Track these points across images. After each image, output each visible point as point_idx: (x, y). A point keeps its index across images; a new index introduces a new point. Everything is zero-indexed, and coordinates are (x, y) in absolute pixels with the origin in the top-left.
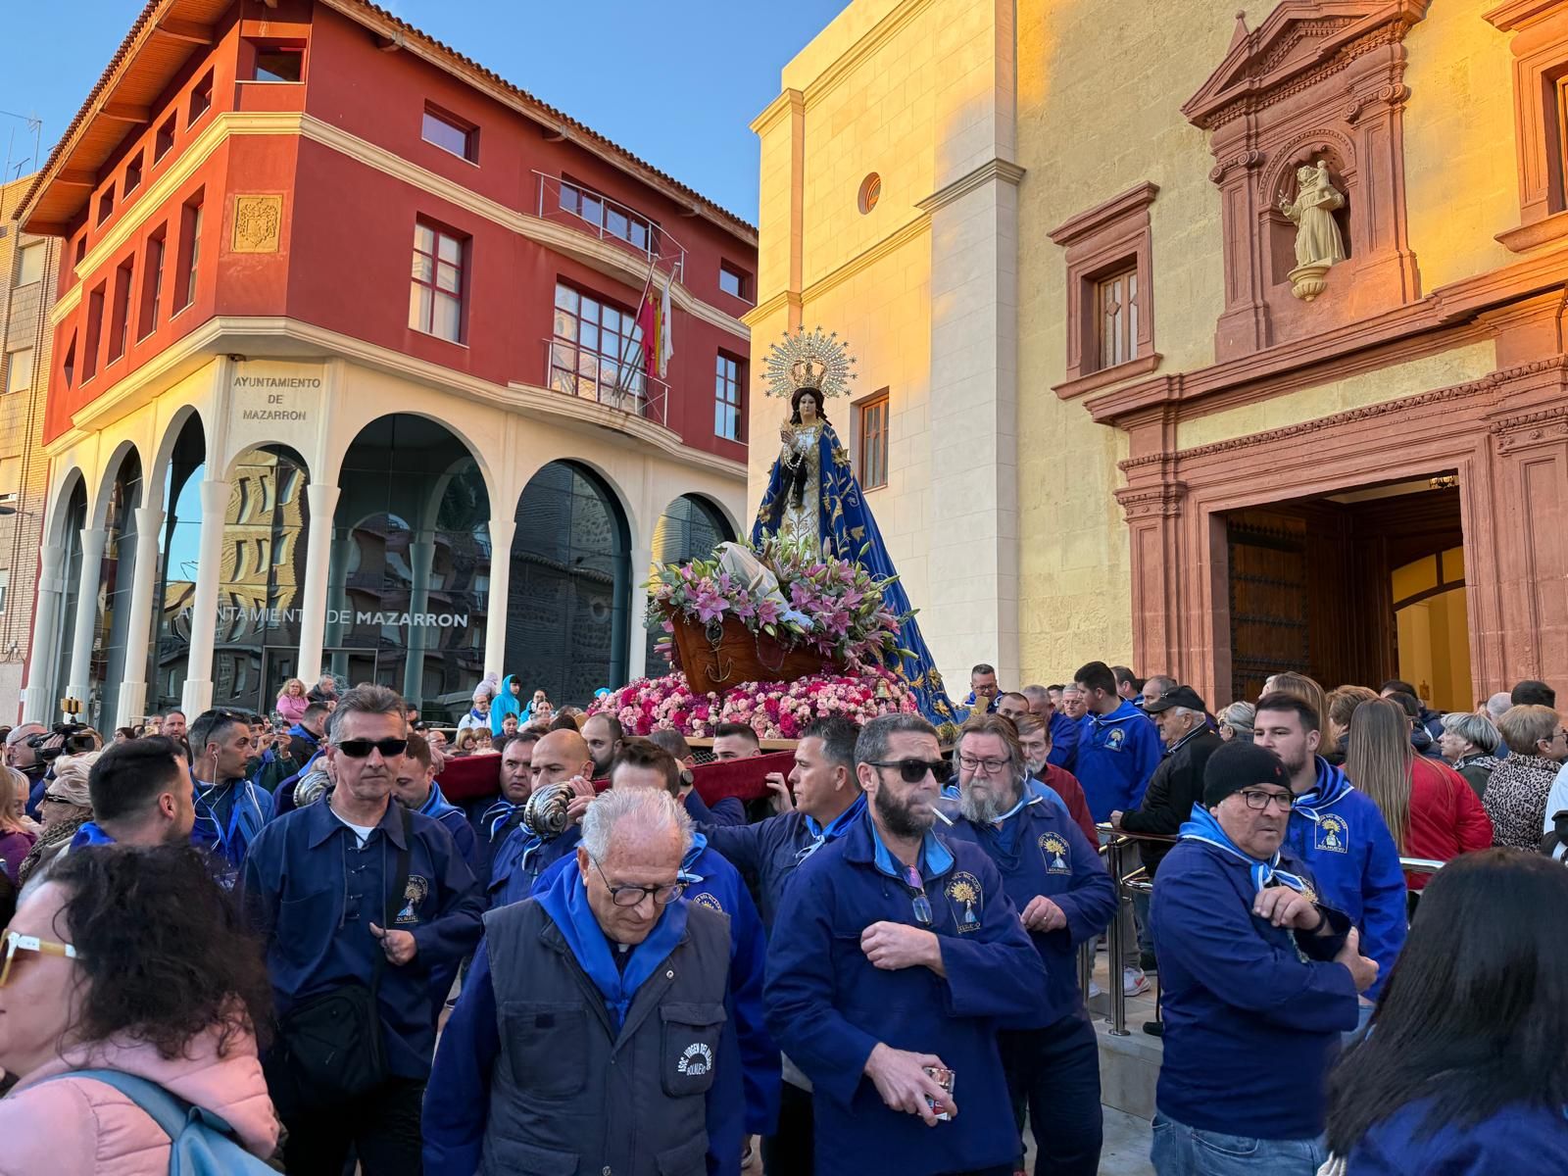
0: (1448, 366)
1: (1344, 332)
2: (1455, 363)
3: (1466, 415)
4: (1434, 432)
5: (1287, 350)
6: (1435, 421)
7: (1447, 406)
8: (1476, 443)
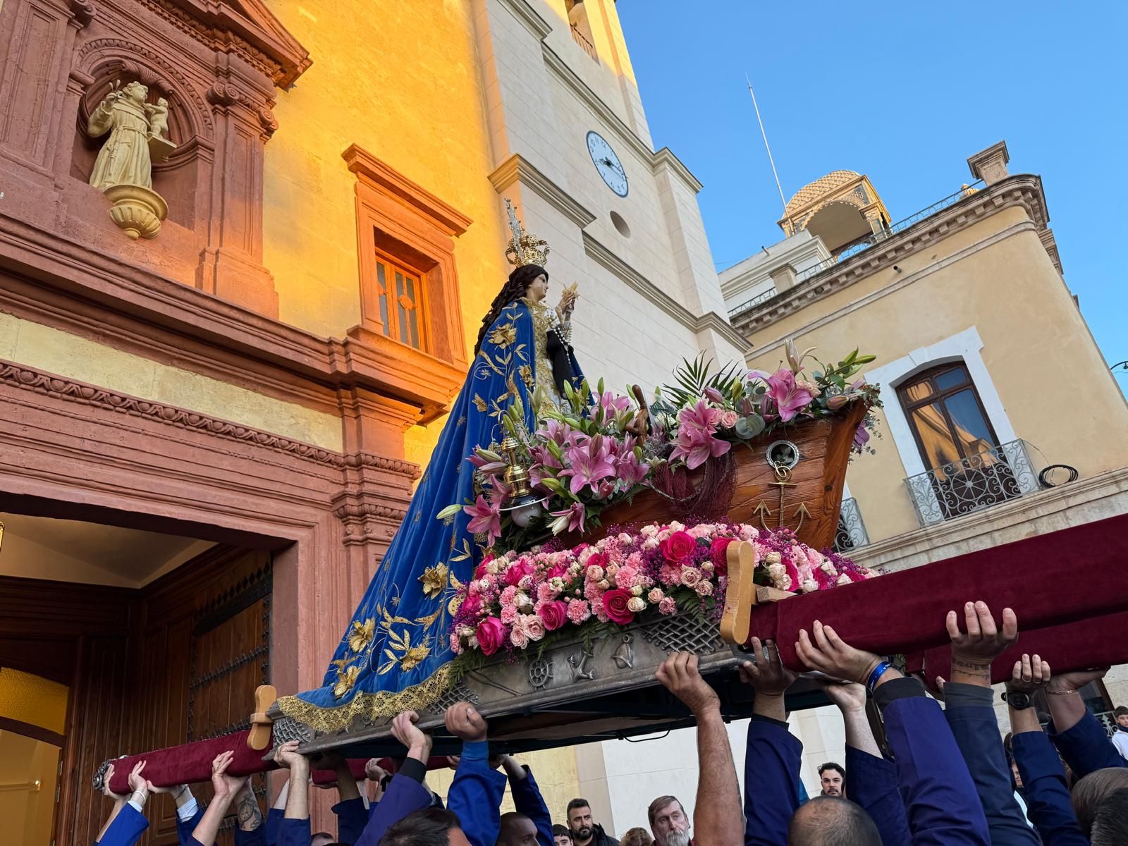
0: (293, 421)
1: (225, 310)
2: (302, 421)
3: (312, 483)
4: (277, 487)
5: (138, 277)
6: (281, 475)
7: (297, 464)
8: (318, 519)
